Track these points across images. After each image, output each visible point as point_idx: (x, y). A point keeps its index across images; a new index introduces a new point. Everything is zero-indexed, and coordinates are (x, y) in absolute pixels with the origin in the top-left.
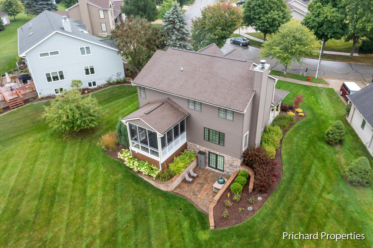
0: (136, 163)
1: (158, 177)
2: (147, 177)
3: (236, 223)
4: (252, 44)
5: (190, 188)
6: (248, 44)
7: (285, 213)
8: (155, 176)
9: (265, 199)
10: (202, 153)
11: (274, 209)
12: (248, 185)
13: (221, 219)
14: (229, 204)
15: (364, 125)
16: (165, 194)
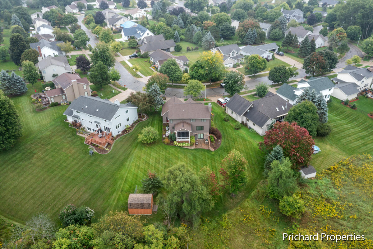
0: (181, 144)
1: (190, 145)
2: (186, 147)
3: (218, 147)
5: (198, 146)
7: (228, 141)
9: (221, 140)
10: (197, 135)
11: (225, 141)
12: (214, 138)
13: (214, 148)
14: (214, 144)
15: (232, 113)
16: (194, 149)
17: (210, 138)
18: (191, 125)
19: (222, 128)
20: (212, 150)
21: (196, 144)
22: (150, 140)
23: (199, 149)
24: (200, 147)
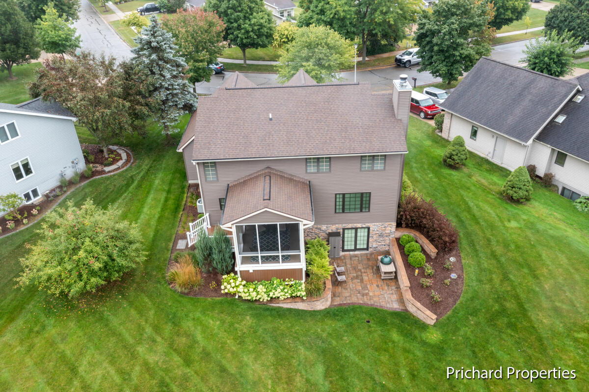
0: (261, 288)
1: (310, 293)
2: (288, 301)
3: (455, 302)
4: (227, 69)
5: (349, 289)
6: (223, 70)
7: (494, 262)
8: (304, 293)
9: (458, 257)
10: (336, 234)
11: (479, 264)
12: (423, 251)
13: (433, 305)
14: (428, 282)
15: (474, 134)
16: (328, 314)
17: (401, 247)
18: (309, 187)
19: (448, 196)
20: (428, 316)
21: (336, 283)
22: (80, 276)
23: (354, 309)
24: (356, 299)
